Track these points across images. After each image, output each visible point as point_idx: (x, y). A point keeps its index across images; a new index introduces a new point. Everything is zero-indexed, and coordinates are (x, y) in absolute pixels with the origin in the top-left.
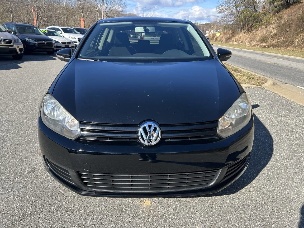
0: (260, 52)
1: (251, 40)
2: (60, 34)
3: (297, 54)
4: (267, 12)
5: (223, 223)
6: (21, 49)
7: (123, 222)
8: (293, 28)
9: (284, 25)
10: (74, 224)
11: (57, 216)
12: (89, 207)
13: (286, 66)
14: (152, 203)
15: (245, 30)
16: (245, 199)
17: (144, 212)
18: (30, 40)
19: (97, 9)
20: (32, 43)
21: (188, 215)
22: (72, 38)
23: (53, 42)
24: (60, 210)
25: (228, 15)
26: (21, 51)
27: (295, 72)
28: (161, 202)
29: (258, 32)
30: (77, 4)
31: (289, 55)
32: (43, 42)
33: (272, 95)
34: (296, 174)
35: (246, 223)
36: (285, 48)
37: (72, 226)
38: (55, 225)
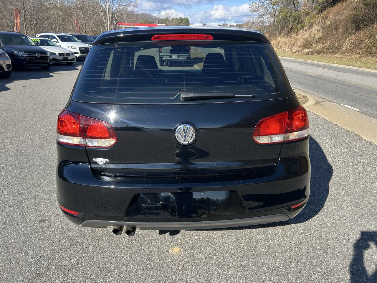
0: (303, 60)
1: (292, 46)
2: (55, 43)
3: (346, 62)
4: (310, 10)
5: (257, 267)
6: (8, 66)
7: (151, 271)
8: (341, 30)
9: (329, 26)
10: (98, 277)
11: (78, 270)
12: (113, 258)
13: (332, 78)
14: (182, 250)
15: (284, 33)
16: (280, 240)
17: (173, 260)
18: (18, 53)
19: (100, 8)
20: (21, 56)
21: (220, 261)
22: (71, 47)
23: (49, 54)
24: (81, 263)
25: (263, 15)
26: (8, 68)
27: (342, 86)
28: (191, 248)
29: (299, 36)
30: (75, 3)
31: (336, 64)
32: (35, 55)
33: (313, 117)
34: (335, 210)
35: (281, 265)
36: (331, 55)
37: (96, 279)
38: (77, 279)
